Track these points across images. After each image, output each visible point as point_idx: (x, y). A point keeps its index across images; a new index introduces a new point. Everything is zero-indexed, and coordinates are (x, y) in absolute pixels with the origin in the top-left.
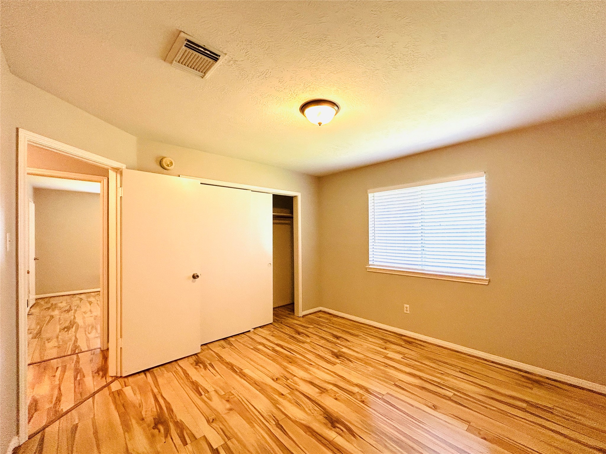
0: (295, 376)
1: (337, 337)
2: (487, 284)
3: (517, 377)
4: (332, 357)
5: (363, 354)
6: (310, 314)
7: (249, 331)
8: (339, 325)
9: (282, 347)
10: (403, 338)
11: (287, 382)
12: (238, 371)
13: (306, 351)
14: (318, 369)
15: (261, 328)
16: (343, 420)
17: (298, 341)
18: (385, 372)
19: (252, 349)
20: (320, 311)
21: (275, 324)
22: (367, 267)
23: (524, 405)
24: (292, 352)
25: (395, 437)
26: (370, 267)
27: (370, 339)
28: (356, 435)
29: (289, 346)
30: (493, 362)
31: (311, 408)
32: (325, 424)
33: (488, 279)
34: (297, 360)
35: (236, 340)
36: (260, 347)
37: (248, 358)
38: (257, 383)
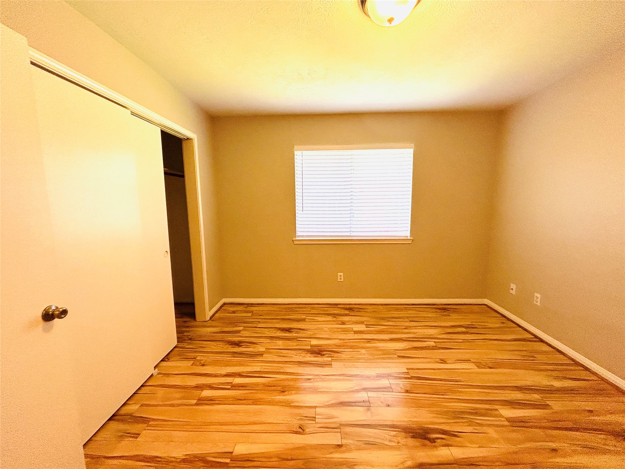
0: (315, 407)
1: (289, 330)
2: (411, 242)
3: (434, 310)
4: (315, 357)
5: (337, 339)
6: (216, 312)
7: (152, 375)
8: (267, 314)
9: (240, 375)
10: (339, 306)
11: (318, 423)
12: (228, 461)
13: (281, 365)
14: (323, 380)
15: (165, 361)
16: (427, 426)
17: (252, 355)
18: (376, 349)
19: (197, 404)
20: (225, 304)
21: (181, 345)
22: (294, 239)
23: (464, 330)
24: (263, 375)
25: (471, 409)
26: (297, 238)
27: (320, 319)
28: (454, 433)
29: (249, 369)
30: (413, 305)
31: (388, 437)
32: (424, 445)
33: (412, 238)
34: (286, 383)
35: (142, 406)
36: (207, 393)
37: (212, 424)
38: (283, 457)
